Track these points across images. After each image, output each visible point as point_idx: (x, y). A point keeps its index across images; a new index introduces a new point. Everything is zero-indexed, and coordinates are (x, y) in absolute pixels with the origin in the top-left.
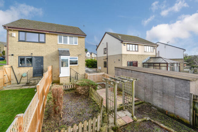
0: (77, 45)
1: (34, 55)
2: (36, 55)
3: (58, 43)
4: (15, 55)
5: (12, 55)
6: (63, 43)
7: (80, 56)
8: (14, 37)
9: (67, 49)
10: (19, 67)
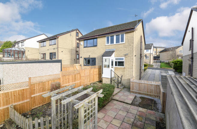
0: (124, 43)
1: (91, 57)
2: (92, 57)
3: (106, 44)
4: (82, 57)
5: (81, 57)
6: (110, 44)
7: (126, 56)
8: (82, 45)
9: (113, 49)
10: (84, 65)
